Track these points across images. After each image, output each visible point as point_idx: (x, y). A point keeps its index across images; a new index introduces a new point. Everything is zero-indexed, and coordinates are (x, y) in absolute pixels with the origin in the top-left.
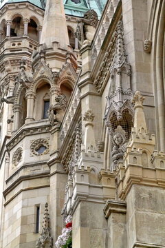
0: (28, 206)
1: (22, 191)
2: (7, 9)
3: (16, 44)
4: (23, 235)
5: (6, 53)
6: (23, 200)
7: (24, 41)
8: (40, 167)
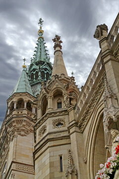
0: (53, 156)
1: (49, 147)
2: (15, 96)
3: (20, 112)
4: (51, 173)
5: (14, 116)
6: (50, 152)
7: (24, 111)
8: (60, 133)
